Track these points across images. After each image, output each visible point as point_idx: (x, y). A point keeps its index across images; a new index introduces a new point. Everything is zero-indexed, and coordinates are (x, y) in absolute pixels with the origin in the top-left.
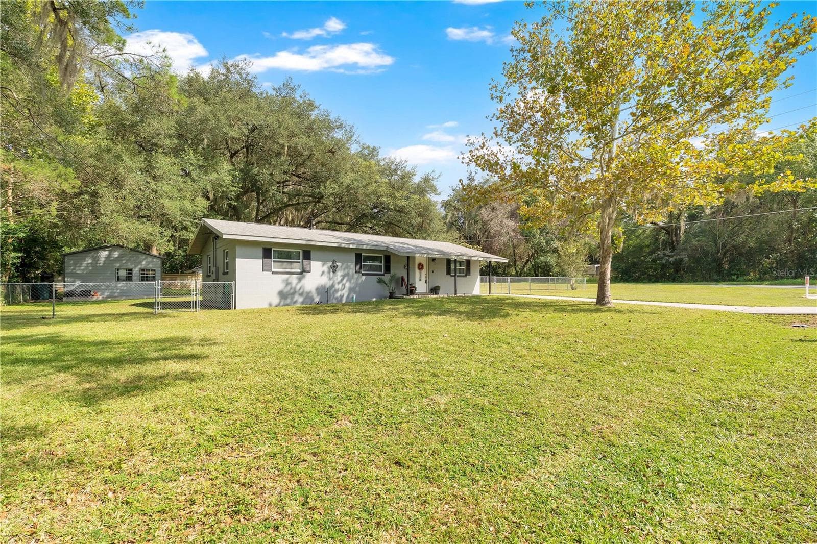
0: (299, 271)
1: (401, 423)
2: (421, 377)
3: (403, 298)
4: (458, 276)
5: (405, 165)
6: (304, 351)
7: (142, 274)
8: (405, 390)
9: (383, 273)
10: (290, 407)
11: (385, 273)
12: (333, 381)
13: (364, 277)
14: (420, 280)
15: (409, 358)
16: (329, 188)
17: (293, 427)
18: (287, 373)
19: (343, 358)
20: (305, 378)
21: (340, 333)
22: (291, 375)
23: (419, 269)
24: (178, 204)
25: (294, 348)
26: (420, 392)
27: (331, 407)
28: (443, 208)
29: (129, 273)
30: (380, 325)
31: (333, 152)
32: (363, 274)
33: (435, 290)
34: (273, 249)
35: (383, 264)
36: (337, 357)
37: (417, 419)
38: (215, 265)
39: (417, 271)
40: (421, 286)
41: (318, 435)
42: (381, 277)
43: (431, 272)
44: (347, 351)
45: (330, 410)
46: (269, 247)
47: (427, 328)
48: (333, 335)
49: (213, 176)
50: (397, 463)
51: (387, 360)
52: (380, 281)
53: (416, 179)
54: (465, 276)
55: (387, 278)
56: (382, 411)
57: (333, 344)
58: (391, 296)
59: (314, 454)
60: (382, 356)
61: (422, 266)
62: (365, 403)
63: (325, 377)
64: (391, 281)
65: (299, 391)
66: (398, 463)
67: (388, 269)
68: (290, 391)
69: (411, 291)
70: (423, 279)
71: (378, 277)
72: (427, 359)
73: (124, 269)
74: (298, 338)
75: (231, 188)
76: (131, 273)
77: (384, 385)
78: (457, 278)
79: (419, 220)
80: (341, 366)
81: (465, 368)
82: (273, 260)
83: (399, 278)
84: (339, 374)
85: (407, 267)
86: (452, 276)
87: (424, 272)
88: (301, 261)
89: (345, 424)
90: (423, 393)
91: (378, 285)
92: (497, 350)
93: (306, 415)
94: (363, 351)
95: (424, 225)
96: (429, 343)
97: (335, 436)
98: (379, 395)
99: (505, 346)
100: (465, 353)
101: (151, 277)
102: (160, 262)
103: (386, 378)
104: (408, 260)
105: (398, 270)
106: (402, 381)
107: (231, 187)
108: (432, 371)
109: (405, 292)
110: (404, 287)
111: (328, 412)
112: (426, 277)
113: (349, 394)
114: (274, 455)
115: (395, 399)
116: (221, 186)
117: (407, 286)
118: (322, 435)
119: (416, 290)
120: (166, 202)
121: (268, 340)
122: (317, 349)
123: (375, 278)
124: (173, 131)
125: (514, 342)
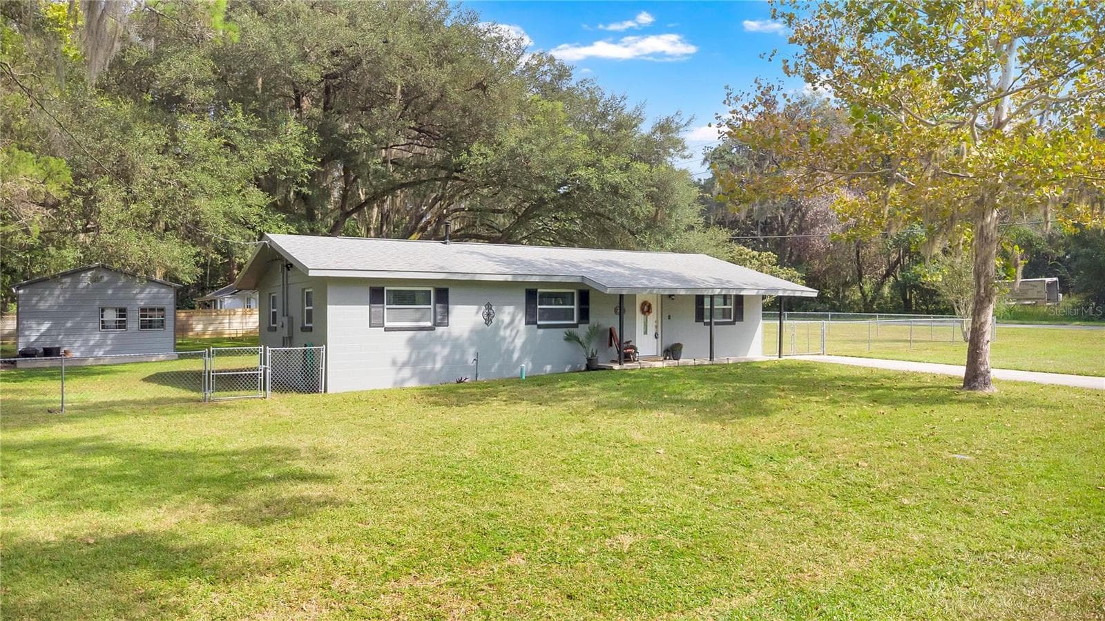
0: (429, 324)
1: (577, 561)
2: (607, 514)
3: (611, 369)
4: (717, 324)
5: (622, 103)
6: (460, 475)
7: (142, 316)
8: (586, 528)
9: (575, 322)
10: (461, 543)
11: (579, 322)
12: (502, 516)
13: (541, 331)
14: (646, 333)
15: (599, 488)
16: (479, 155)
17: (467, 561)
18: (448, 505)
19: (511, 487)
20: (470, 512)
21: (504, 446)
22: (454, 508)
23: (643, 312)
24: (219, 204)
25: (447, 470)
26: (604, 532)
27: (503, 543)
28: (707, 165)
29: (121, 316)
30: (565, 431)
31: (484, 89)
32: (540, 327)
33: (672, 351)
34: (386, 288)
35: (575, 307)
36: (504, 484)
37: (594, 560)
38: (286, 313)
39: (640, 318)
40: (646, 343)
41: (492, 570)
42: (572, 330)
43: (666, 316)
44: (516, 477)
45: (502, 546)
46: (380, 285)
47: (638, 437)
48: (495, 448)
49: (274, 147)
50: (568, 596)
51: (569, 490)
52: (570, 338)
53: (645, 129)
54: (733, 323)
55: (582, 331)
56: (558, 550)
57: (496, 466)
58: (591, 366)
59: (490, 585)
60: (563, 485)
61: (650, 307)
62: (538, 541)
63: (492, 511)
64: (589, 337)
65: (466, 526)
66: (570, 597)
67: (584, 315)
68: (456, 526)
69: (626, 354)
70: (651, 330)
71: (565, 330)
72: (622, 489)
73: (112, 308)
74: (447, 454)
75: (304, 166)
76: (124, 316)
77: (562, 522)
78: (715, 328)
79: (648, 208)
80: (511, 496)
81: (669, 502)
82: (386, 306)
83: (605, 330)
84: (510, 508)
85: (620, 311)
86: (705, 324)
87: (652, 318)
88: (431, 306)
89: (518, 561)
90: (607, 532)
91: (565, 344)
92: (727, 477)
93: (478, 551)
94: (538, 476)
95: (659, 218)
96: (632, 465)
97: (508, 571)
98: (555, 533)
99: (742, 470)
100: (678, 480)
101: (158, 321)
102: (171, 295)
103: (564, 513)
104: (622, 303)
105: (603, 318)
106: (584, 518)
107: (302, 164)
108: (624, 506)
109: (616, 357)
110: (614, 349)
111: (500, 549)
112: (657, 327)
113: (521, 531)
114: (454, 584)
115: (572, 537)
116: (286, 163)
117: (620, 345)
118: (496, 571)
119: (636, 352)
120: (201, 203)
121: (407, 457)
122: (476, 473)
123: (561, 333)
124: (207, 74)
125: (759, 463)
